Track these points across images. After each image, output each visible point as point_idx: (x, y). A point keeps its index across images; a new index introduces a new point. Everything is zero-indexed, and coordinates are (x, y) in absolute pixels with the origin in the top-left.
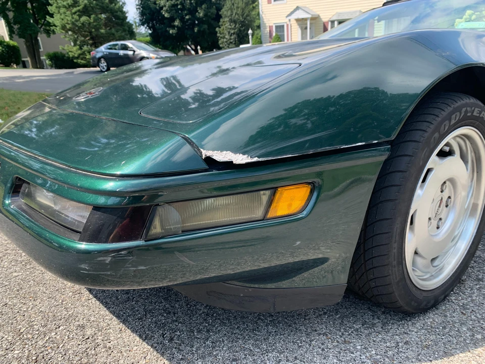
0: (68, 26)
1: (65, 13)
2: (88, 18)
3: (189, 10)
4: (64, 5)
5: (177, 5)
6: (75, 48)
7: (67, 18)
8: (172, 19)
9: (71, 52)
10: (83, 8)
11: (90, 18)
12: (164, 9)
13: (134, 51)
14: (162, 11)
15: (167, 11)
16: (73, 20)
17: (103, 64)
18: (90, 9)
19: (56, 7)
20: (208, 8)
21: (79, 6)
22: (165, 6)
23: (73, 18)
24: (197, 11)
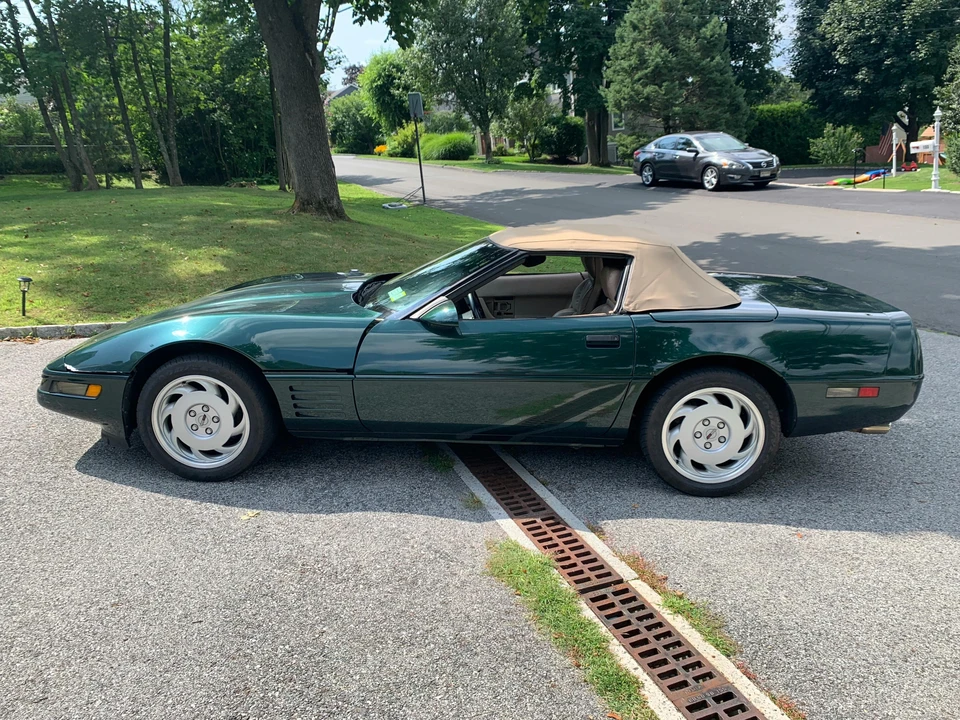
0: (624, 103)
1: (623, 81)
2: (657, 87)
3: (895, 45)
4: (623, 69)
5: (870, 38)
6: (630, 139)
7: (624, 89)
8: (853, 68)
9: (623, 145)
10: (653, 71)
11: (660, 87)
12: (840, 47)
13: (697, 153)
14: (833, 53)
15: (844, 52)
16: (632, 93)
17: (647, 173)
18: (665, 71)
19: (614, 72)
20: (940, 40)
21: (646, 68)
22: (842, 42)
23: (633, 90)
24: (914, 48)
